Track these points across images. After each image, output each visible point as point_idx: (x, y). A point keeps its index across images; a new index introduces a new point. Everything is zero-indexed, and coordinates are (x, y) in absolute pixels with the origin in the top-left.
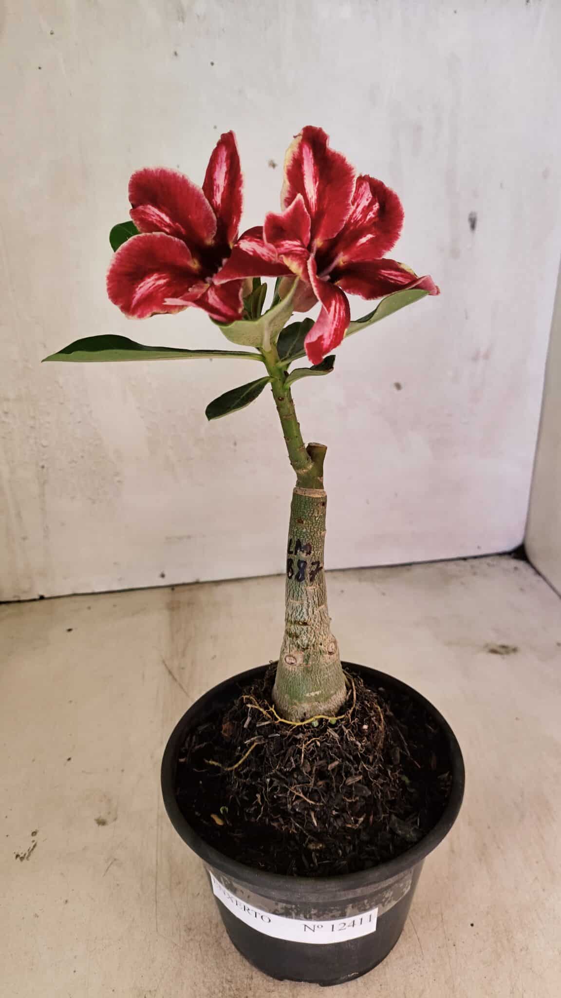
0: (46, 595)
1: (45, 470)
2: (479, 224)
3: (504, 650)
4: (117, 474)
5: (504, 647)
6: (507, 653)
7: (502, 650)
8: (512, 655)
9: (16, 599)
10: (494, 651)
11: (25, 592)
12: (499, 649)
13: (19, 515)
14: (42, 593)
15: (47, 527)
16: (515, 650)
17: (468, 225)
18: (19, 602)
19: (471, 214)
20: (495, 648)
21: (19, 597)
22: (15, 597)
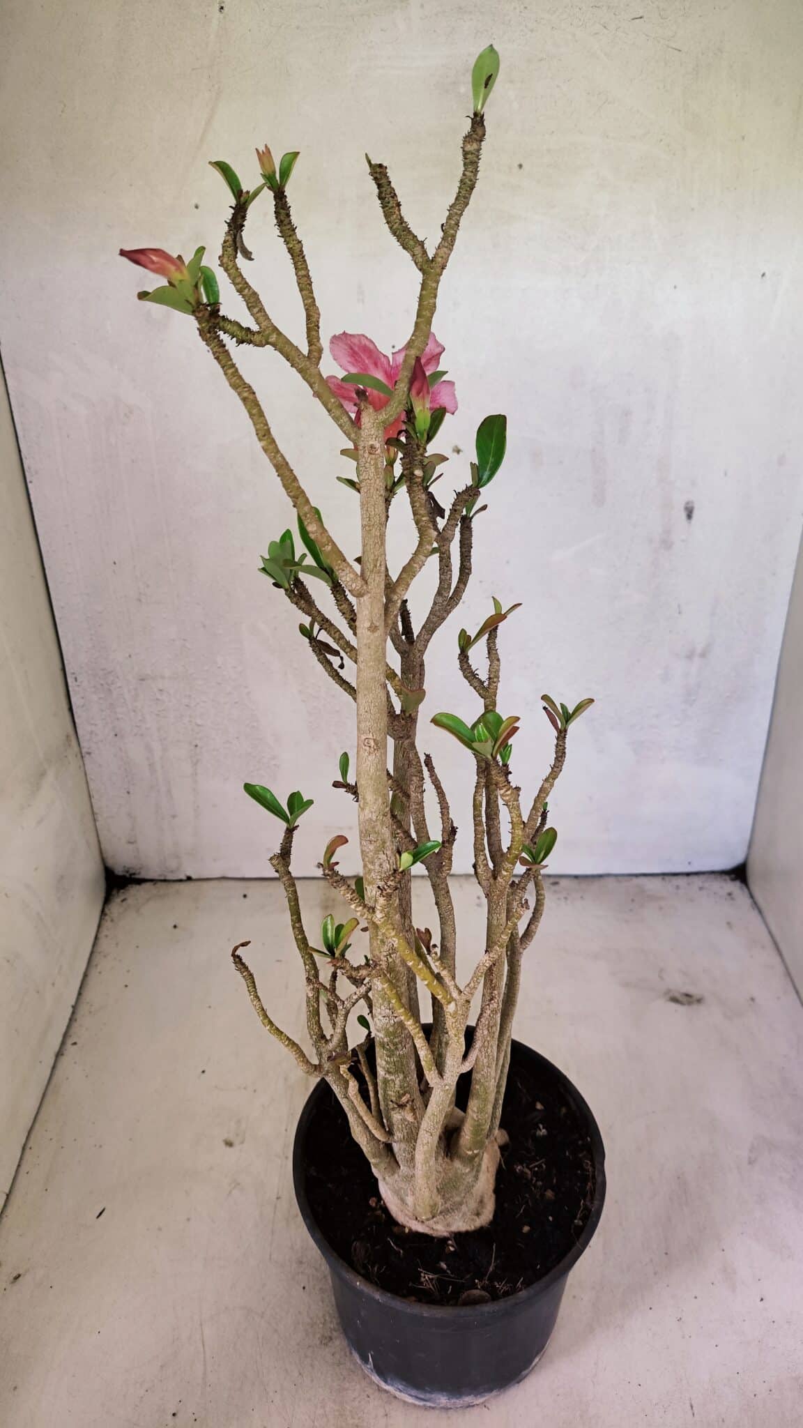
0: (194, 877)
1: (198, 748)
2: (695, 514)
3: (686, 999)
4: (274, 758)
5: (687, 995)
6: (690, 1003)
7: (684, 999)
8: (695, 1006)
9: (162, 878)
10: (675, 1000)
11: (172, 872)
12: (681, 998)
13: (169, 791)
14: (189, 874)
15: (198, 807)
16: (699, 1001)
17: (683, 515)
18: (165, 881)
19: (688, 503)
20: (678, 995)
21: (165, 876)
22: (161, 875)
